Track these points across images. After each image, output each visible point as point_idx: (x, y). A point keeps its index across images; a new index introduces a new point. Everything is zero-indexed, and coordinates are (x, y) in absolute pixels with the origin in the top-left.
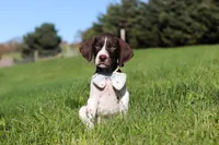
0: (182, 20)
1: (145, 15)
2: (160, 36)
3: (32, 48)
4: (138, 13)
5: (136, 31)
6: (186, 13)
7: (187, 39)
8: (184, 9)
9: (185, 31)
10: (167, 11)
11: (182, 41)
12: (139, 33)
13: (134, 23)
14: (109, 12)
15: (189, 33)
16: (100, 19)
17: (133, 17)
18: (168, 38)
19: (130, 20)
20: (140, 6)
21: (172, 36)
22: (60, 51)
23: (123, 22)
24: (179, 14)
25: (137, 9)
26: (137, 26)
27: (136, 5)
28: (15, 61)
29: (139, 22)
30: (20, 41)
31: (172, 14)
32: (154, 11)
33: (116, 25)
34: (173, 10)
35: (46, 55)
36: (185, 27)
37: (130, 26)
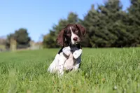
0: (103, 32)
2: (89, 41)
6: (106, 27)
9: (104, 39)
10: (94, 26)
11: (102, 45)
15: (106, 40)
21: (96, 41)
22: (29, 46)
24: (101, 28)
27: (76, 21)
31: (97, 28)
34: (98, 25)
36: (105, 36)
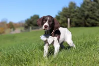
0: (95, 15)
1: (78, 12)
2: (85, 22)
3: (29, 25)
4: (76, 11)
5: (75, 20)
6: (97, 12)
7: (97, 24)
8: (96, 10)
9: (96, 20)
10: (88, 11)
11: (95, 25)
12: (76, 20)
13: (74, 16)
14: (63, 10)
15: (98, 21)
16: (59, 14)
17: (73, 13)
18: (89, 23)
19: (72, 14)
20: (77, 8)
21: (90, 22)
23: (69, 15)
24: (94, 12)
25: (75, 10)
26: (75, 17)
27: (75, 8)
28: (21, 31)
29: (76, 15)
30: (24, 22)
31: (91, 12)
32: (83, 11)
33: (66, 16)
34: (91, 10)
35: (35, 29)
36: (96, 18)
37: (72, 17)
